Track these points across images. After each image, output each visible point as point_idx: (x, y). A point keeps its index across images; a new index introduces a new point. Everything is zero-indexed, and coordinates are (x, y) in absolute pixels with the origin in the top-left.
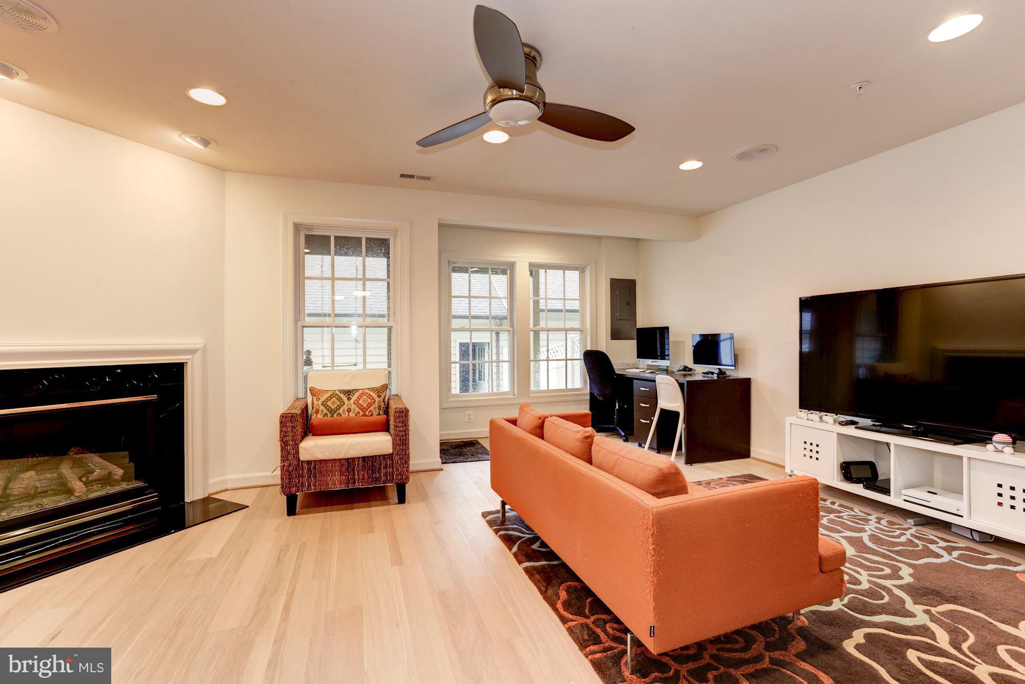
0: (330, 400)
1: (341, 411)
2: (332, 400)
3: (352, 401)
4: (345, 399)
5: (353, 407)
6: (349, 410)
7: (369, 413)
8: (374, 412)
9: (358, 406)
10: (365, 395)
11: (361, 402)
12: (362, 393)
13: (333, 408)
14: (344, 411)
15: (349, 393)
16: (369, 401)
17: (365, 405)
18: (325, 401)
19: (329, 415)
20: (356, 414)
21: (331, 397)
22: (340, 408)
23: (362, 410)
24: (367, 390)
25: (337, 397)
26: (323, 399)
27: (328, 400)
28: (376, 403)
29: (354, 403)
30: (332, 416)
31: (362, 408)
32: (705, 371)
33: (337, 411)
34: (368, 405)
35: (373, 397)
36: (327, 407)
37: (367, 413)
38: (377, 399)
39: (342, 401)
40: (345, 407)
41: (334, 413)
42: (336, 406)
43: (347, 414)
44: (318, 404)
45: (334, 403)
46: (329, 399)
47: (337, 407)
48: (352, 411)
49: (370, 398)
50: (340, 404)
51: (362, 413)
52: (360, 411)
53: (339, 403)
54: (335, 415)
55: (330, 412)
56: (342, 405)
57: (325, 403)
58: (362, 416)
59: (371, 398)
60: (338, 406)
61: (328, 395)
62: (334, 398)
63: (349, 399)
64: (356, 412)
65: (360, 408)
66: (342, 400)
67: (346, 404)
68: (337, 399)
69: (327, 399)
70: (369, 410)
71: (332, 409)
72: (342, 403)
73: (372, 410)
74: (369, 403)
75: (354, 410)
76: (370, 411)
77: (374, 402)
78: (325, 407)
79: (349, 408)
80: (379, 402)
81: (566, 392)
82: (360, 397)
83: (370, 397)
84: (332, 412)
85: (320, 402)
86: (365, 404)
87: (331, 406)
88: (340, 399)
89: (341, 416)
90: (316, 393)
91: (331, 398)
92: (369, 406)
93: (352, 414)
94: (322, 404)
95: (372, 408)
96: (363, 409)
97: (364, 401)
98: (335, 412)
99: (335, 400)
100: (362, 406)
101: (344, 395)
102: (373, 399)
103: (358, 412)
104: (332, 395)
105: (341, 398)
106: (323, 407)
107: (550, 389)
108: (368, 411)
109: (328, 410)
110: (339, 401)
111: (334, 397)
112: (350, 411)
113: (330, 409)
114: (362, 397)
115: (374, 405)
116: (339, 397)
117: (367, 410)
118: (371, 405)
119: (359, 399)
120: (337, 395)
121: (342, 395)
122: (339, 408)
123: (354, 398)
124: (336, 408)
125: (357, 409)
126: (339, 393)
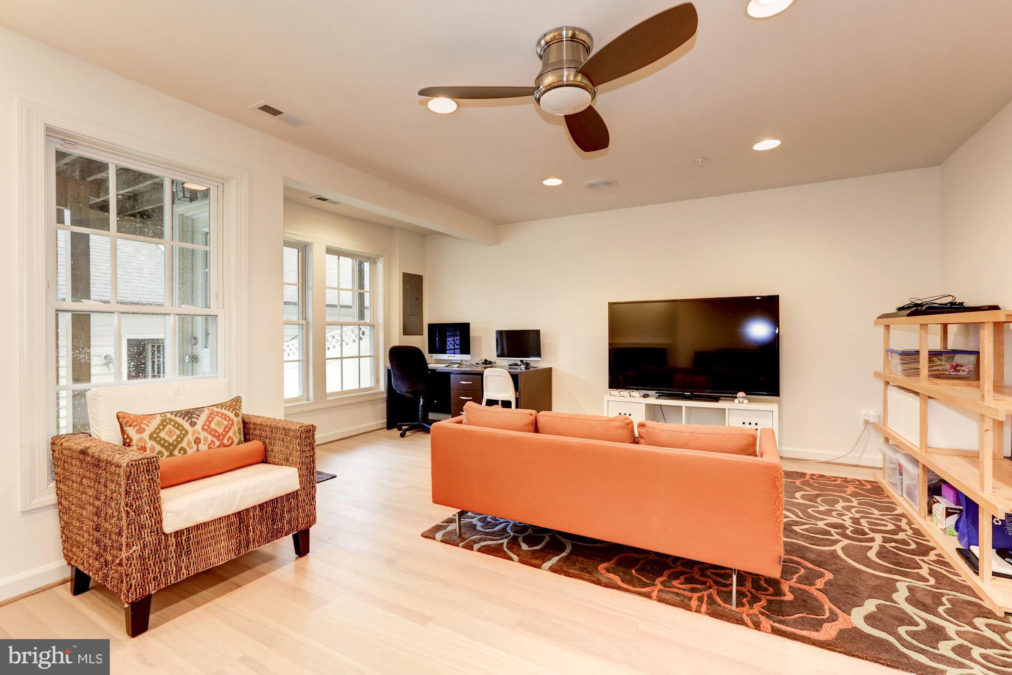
0: (163, 429)
1: (184, 444)
2: (167, 429)
3: (198, 427)
4: (186, 425)
5: (203, 435)
6: (198, 441)
7: (228, 441)
8: (235, 439)
9: (210, 433)
10: (217, 415)
11: (213, 426)
12: (211, 414)
13: (171, 441)
14: (189, 444)
15: (190, 415)
16: (226, 423)
17: (220, 431)
18: (154, 432)
19: (166, 453)
20: (210, 444)
21: (163, 424)
22: (182, 439)
23: (218, 438)
24: (215, 409)
25: (173, 423)
26: (149, 429)
27: (160, 430)
28: (235, 424)
29: (203, 429)
30: (171, 455)
31: (217, 434)
32: (510, 363)
33: (178, 444)
34: (224, 430)
35: (229, 417)
36: (160, 440)
37: (225, 441)
38: (235, 419)
39: (183, 429)
40: (190, 437)
41: (174, 450)
42: (174, 438)
43: (195, 447)
44: (141, 440)
45: (170, 433)
46: (161, 427)
47: (177, 438)
48: (202, 441)
49: (225, 420)
50: (181, 433)
51: (217, 443)
52: (215, 440)
53: (178, 432)
54: (176, 452)
55: (167, 448)
56: (185, 435)
57: (155, 435)
58: (218, 447)
59: (227, 419)
60: (178, 436)
61: (157, 421)
62: (169, 426)
63: (193, 424)
64: (209, 441)
65: (214, 436)
66: (182, 426)
67: (190, 432)
68: (174, 426)
69: (158, 428)
70: (227, 436)
71: (169, 443)
72: (184, 432)
73: (232, 436)
74: (226, 426)
75: (206, 439)
76: (230, 438)
77: (233, 425)
78: (156, 441)
79: (197, 438)
80: (238, 422)
81: (360, 392)
82: (210, 419)
83: (225, 417)
84: (170, 448)
85: (146, 435)
86: (220, 428)
87: (167, 438)
88: (178, 426)
89: (185, 452)
90: (133, 422)
91: (164, 426)
92: (227, 430)
93: (203, 447)
94: (151, 437)
95: (231, 434)
96: (219, 436)
97: (218, 424)
98: (175, 447)
99: (172, 428)
100: (216, 431)
101: (183, 419)
102: (230, 419)
103: (213, 442)
104: (163, 421)
105: (180, 425)
106: (153, 443)
107: (344, 390)
108: (226, 439)
109: (162, 446)
110: (178, 428)
111: (167, 423)
112: (200, 442)
113: (166, 444)
114: (213, 419)
115: (233, 428)
116: (176, 423)
117: (224, 436)
118: (230, 429)
119: (210, 423)
120: (171, 420)
121: (179, 420)
122: (180, 439)
123: (201, 421)
124: (176, 440)
125: (210, 438)
126: (173, 417)
